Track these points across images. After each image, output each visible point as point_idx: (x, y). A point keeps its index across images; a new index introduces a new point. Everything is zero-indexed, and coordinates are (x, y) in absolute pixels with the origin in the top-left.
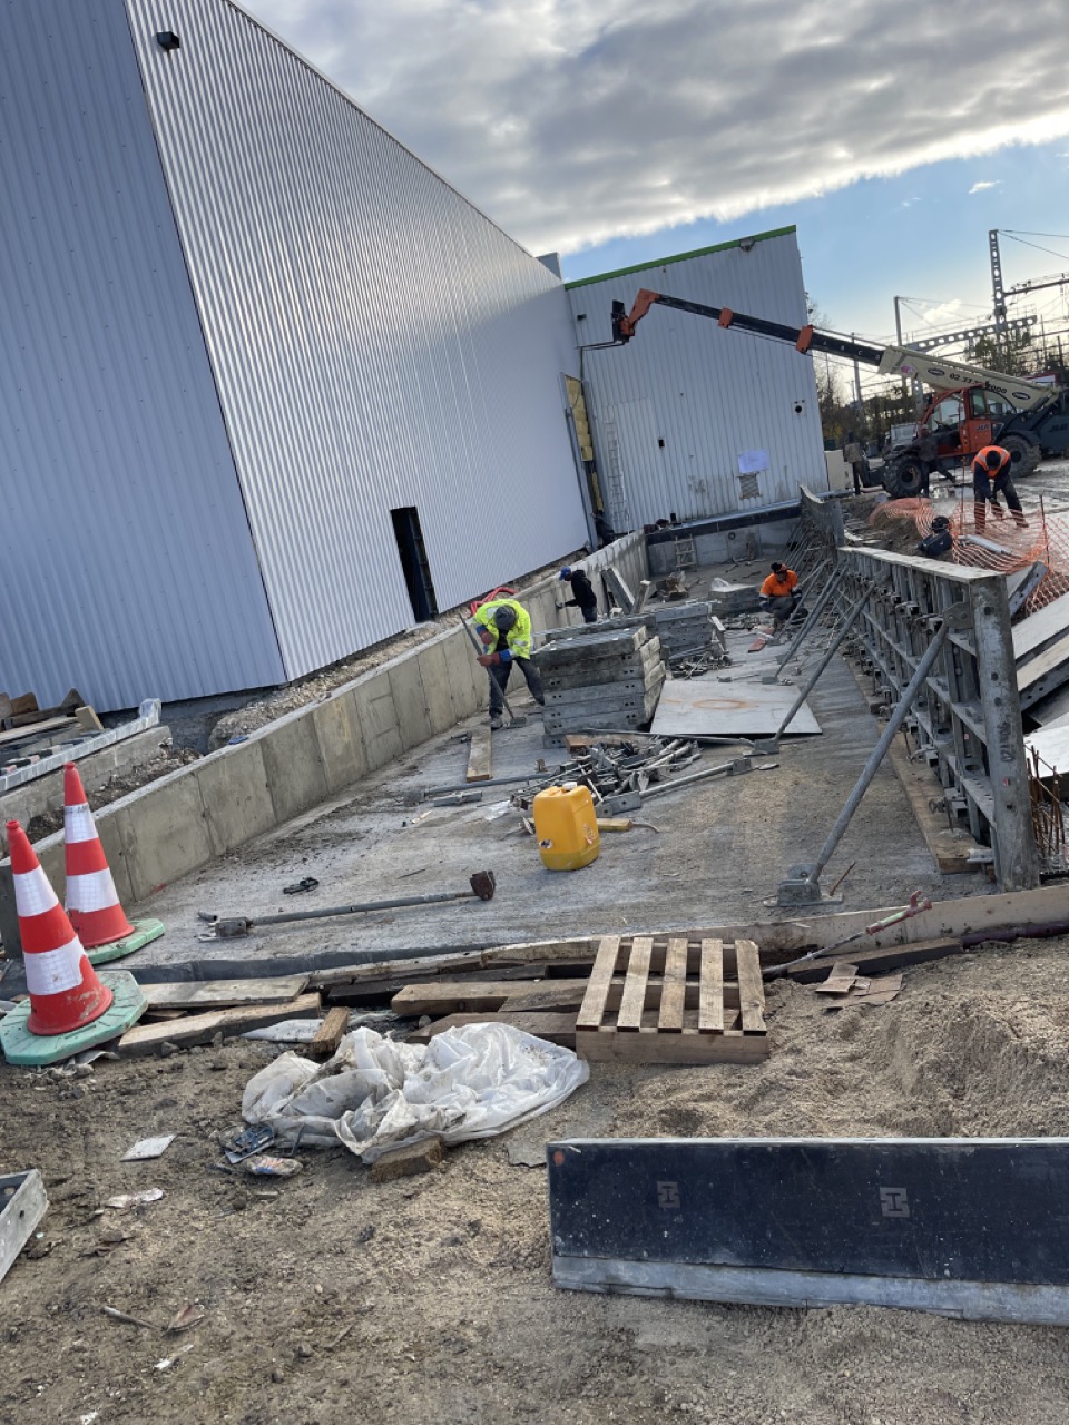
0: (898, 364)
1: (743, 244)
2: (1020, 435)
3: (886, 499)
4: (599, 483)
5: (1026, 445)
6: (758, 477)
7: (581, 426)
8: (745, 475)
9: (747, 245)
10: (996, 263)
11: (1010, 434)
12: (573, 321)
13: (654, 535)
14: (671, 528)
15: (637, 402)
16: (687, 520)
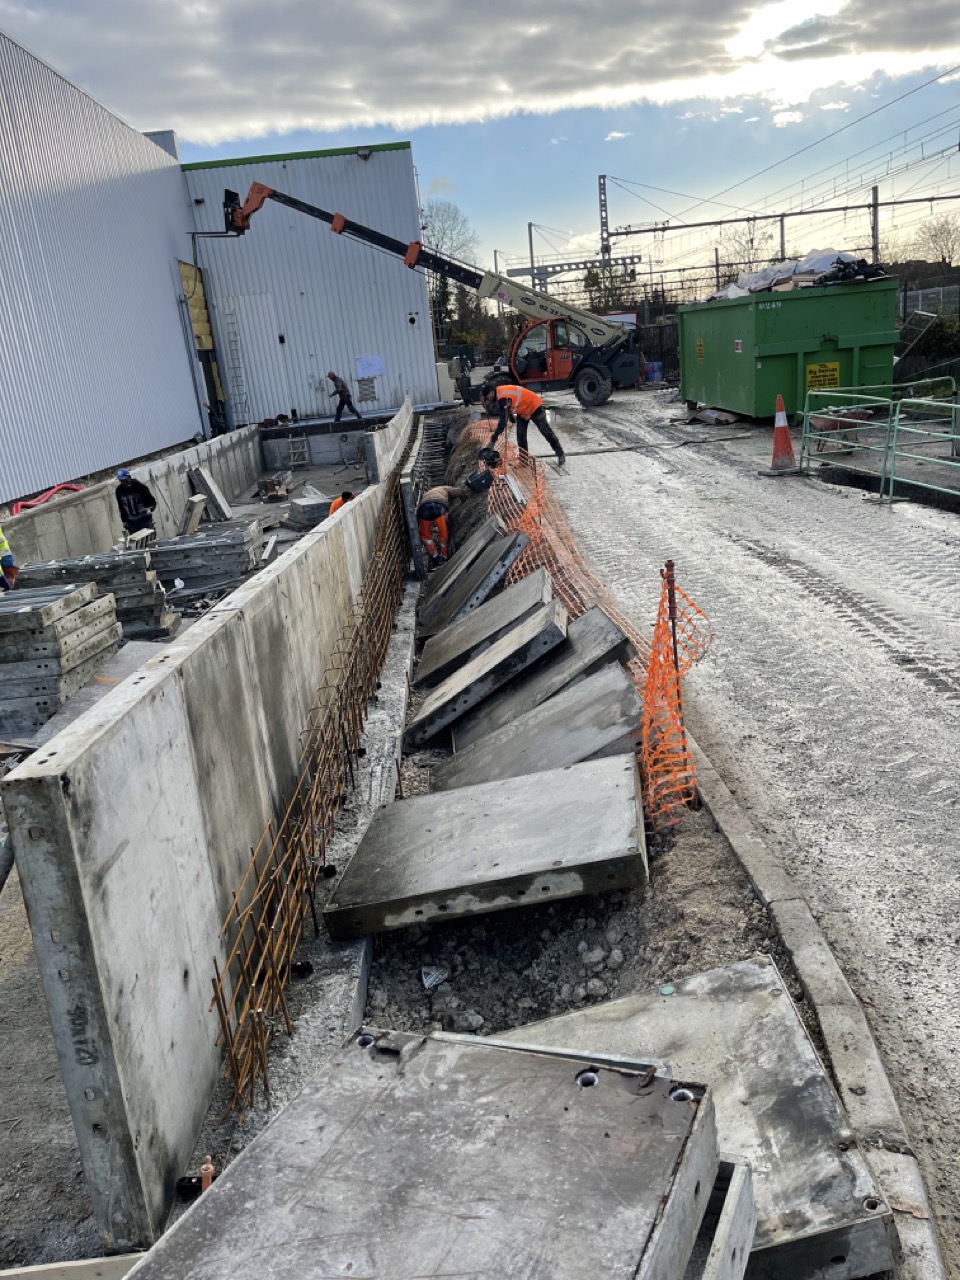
0: (496, 289)
1: (360, 152)
2: (595, 368)
3: (479, 416)
4: (219, 373)
5: (600, 378)
6: (375, 381)
7: (196, 312)
8: (363, 380)
9: (365, 153)
10: (603, 206)
11: (587, 366)
12: (190, 206)
13: (269, 430)
14: (291, 425)
15: (258, 297)
16: (308, 417)
